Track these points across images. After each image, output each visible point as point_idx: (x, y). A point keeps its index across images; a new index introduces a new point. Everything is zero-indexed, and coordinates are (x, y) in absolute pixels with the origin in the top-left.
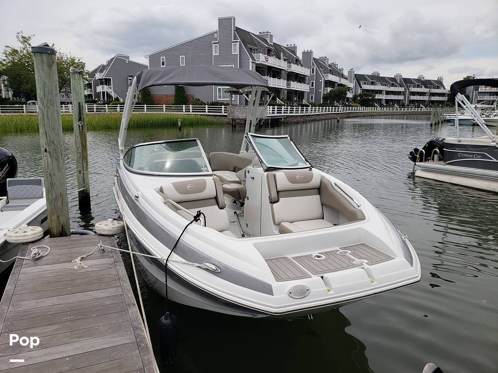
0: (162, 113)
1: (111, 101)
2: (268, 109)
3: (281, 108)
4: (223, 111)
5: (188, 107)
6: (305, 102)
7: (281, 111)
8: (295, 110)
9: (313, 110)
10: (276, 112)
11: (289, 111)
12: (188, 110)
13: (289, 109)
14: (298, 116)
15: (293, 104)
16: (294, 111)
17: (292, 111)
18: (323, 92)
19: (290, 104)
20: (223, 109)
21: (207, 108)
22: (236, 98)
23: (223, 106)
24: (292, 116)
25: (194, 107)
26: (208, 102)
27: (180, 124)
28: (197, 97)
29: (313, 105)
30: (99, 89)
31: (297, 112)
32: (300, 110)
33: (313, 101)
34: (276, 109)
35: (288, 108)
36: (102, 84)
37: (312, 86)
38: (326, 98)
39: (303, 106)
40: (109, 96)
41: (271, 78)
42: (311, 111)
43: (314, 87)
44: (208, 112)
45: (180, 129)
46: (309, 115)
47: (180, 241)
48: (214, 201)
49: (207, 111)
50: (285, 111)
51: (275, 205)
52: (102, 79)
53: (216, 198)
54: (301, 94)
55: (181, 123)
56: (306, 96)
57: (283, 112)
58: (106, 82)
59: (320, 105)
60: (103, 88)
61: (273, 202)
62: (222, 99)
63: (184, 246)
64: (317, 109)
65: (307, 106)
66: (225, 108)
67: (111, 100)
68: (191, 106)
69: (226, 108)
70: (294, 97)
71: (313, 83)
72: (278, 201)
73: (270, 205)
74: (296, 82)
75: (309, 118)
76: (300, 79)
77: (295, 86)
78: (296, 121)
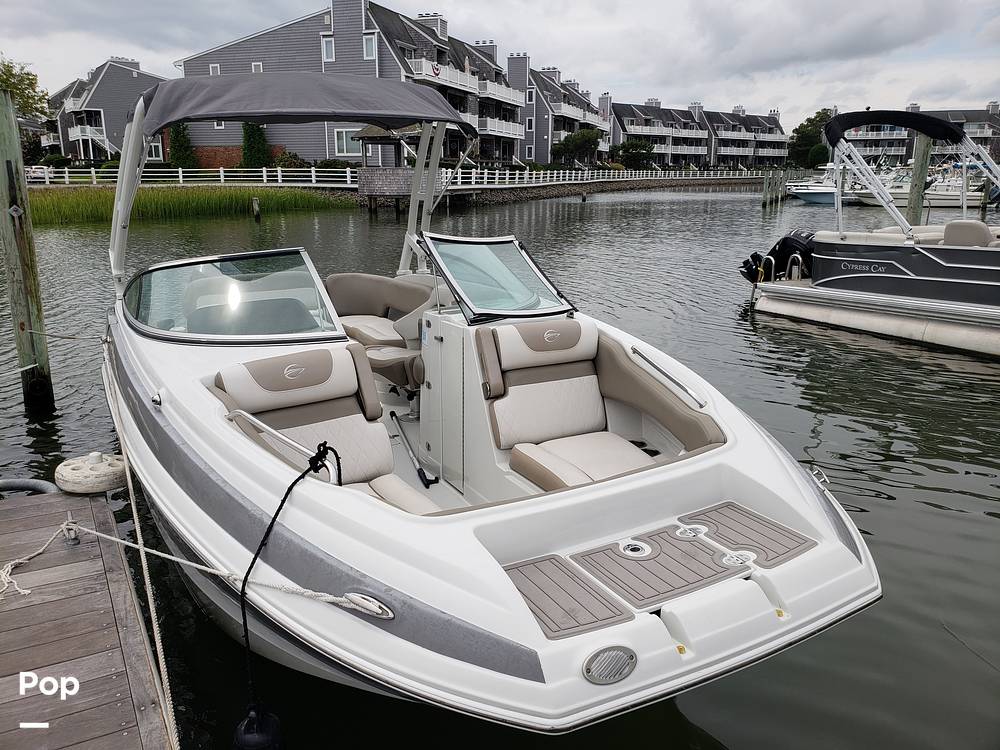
0: (219, 184)
1: (104, 161)
2: (444, 175)
3: (470, 173)
4: (349, 179)
5: (273, 171)
6: (516, 160)
7: (471, 178)
8: (497, 176)
9: (534, 176)
10: (459, 180)
11: (485, 180)
12: (273, 178)
13: (486, 176)
14: (505, 189)
15: (493, 164)
16: (497, 180)
17: (491, 180)
18: (552, 141)
19: (487, 164)
20: (348, 174)
21: (313, 174)
22: (375, 152)
23: (348, 170)
24: (491, 190)
25: (285, 172)
26: (315, 161)
27: (256, 208)
28: (291, 149)
29: (534, 167)
30: (75, 133)
31: (502, 181)
32: (507, 176)
33: (533, 158)
34: (459, 175)
35: (483, 174)
36: (80, 122)
37: (530, 128)
38: (557, 152)
39: (513, 168)
40: (99, 150)
42: (529, 179)
43: (534, 129)
44: (317, 181)
45: (258, 218)
46: (526, 188)
47: (276, 528)
48: (353, 402)
49: (314, 179)
50: (479, 180)
51: (498, 404)
52: (80, 113)
53: (358, 395)
54: (507, 145)
55: (259, 205)
56: (517, 148)
57: (473, 180)
58: (90, 118)
59: (546, 168)
60: (83, 131)
61: (493, 396)
62: (345, 154)
63: (289, 542)
64: (542, 175)
65: (523, 169)
66: (352, 172)
67: (103, 158)
68: (279, 169)
69: (355, 172)
70: (496, 150)
71: (530, 121)
72: (503, 395)
73: (485, 404)
74: (497, 120)
75: (524, 194)
76: (505, 112)
77: (496, 127)
78: (500, 199)
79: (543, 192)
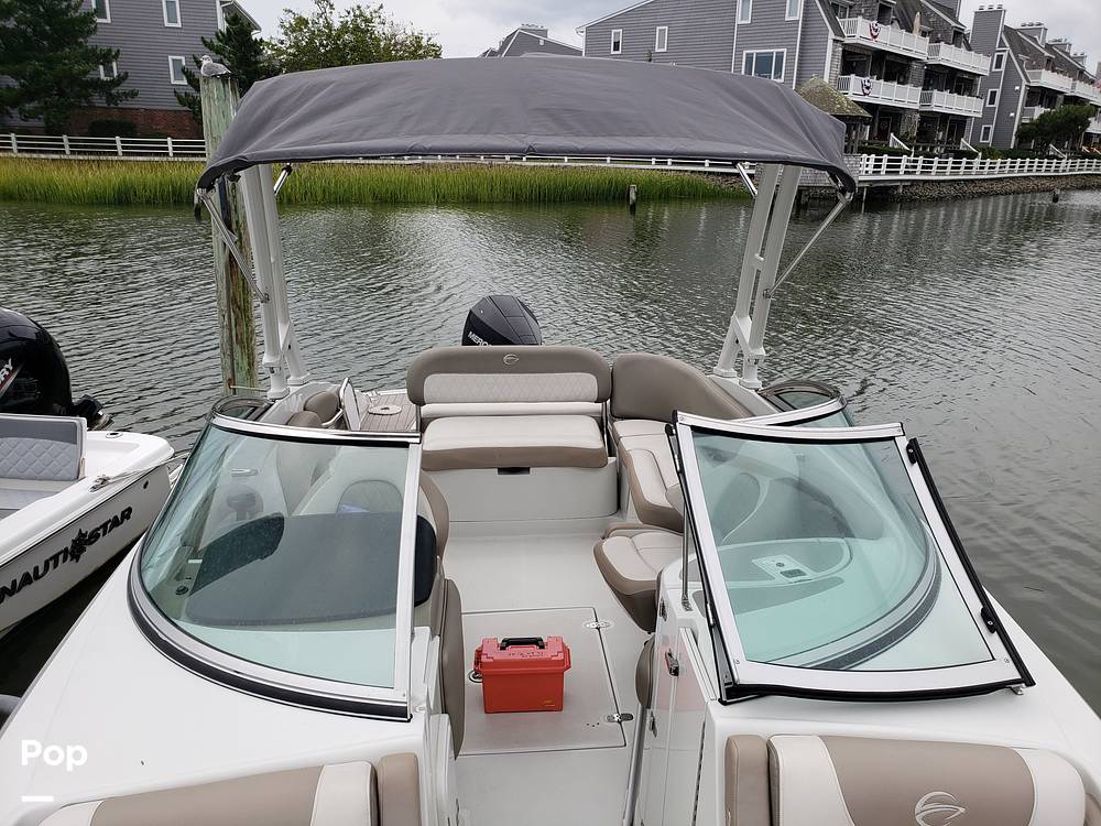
0: (603, 165)
2: (864, 162)
3: (900, 161)
6: (965, 144)
7: (888, 166)
8: (935, 165)
9: (987, 165)
10: (884, 169)
11: (919, 169)
13: (920, 164)
14: (944, 181)
15: (932, 149)
16: (934, 170)
17: (926, 169)
18: (1021, 119)
19: (924, 148)
24: (925, 182)
27: (633, 196)
29: (988, 153)
31: (943, 170)
32: (950, 165)
33: (990, 141)
34: (884, 163)
35: (917, 161)
37: (992, 102)
38: (1025, 134)
39: (959, 155)
41: (882, 81)
42: (980, 170)
43: (996, 104)
44: (710, 166)
45: (633, 209)
46: (972, 181)
50: (910, 169)
54: (956, 124)
55: (637, 194)
56: (970, 129)
57: (902, 169)
59: (1007, 154)
64: (998, 165)
65: (971, 156)
70: (938, 132)
71: (993, 94)
74: (946, 93)
75: (971, 188)
76: (959, 81)
77: (946, 102)
78: (935, 194)
79: (997, 187)
